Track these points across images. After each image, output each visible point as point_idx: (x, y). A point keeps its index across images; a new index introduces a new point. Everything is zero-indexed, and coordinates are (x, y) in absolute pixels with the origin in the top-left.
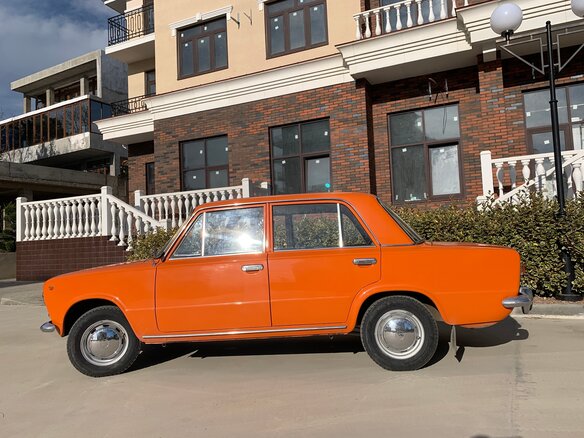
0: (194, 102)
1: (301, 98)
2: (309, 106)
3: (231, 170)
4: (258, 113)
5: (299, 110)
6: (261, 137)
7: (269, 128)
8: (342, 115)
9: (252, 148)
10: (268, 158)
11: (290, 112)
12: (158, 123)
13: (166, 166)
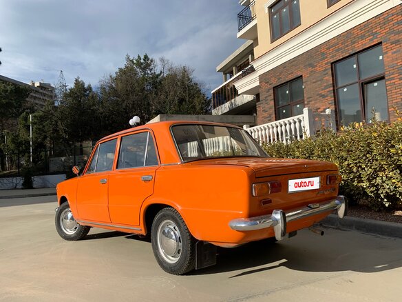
0: (280, 56)
1: (356, 32)
2: (363, 37)
3: (306, 103)
4: (322, 54)
5: (354, 43)
6: (327, 72)
7: (332, 64)
8: (393, 38)
9: (319, 83)
10: (332, 88)
11: (347, 46)
12: (261, 77)
13: (266, 106)
